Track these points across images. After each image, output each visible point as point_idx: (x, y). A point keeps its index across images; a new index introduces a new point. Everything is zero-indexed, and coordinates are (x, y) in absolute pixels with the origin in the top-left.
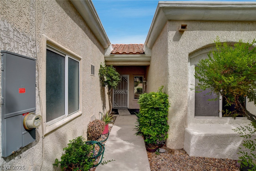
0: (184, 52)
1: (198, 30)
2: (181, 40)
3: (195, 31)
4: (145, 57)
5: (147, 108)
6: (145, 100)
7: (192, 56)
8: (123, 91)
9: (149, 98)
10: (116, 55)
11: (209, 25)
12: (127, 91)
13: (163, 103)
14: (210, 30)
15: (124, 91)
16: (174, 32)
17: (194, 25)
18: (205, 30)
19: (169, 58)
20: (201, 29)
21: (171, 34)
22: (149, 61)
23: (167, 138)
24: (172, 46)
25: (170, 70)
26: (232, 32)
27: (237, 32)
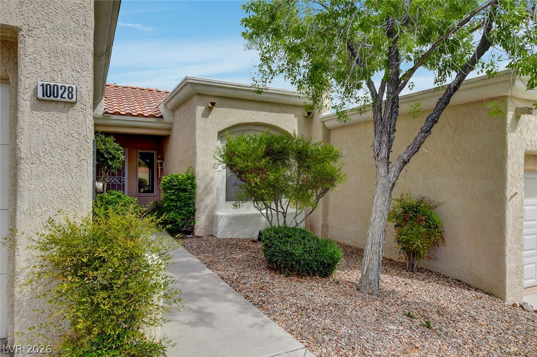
0: (213, 130)
1: (228, 108)
2: (210, 117)
3: (225, 109)
4: (163, 122)
5: (173, 189)
6: (171, 181)
7: (221, 134)
8: (115, 179)
9: (175, 179)
10: (114, 115)
11: (239, 104)
12: (124, 179)
13: (190, 184)
14: (239, 109)
15: (117, 179)
16: (203, 108)
17: (223, 101)
18: (234, 108)
19: (197, 136)
20: (231, 107)
21: (200, 109)
22: (170, 130)
23: (195, 223)
24: (200, 122)
25: (197, 148)
26: (260, 112)
27: (265, 113)
